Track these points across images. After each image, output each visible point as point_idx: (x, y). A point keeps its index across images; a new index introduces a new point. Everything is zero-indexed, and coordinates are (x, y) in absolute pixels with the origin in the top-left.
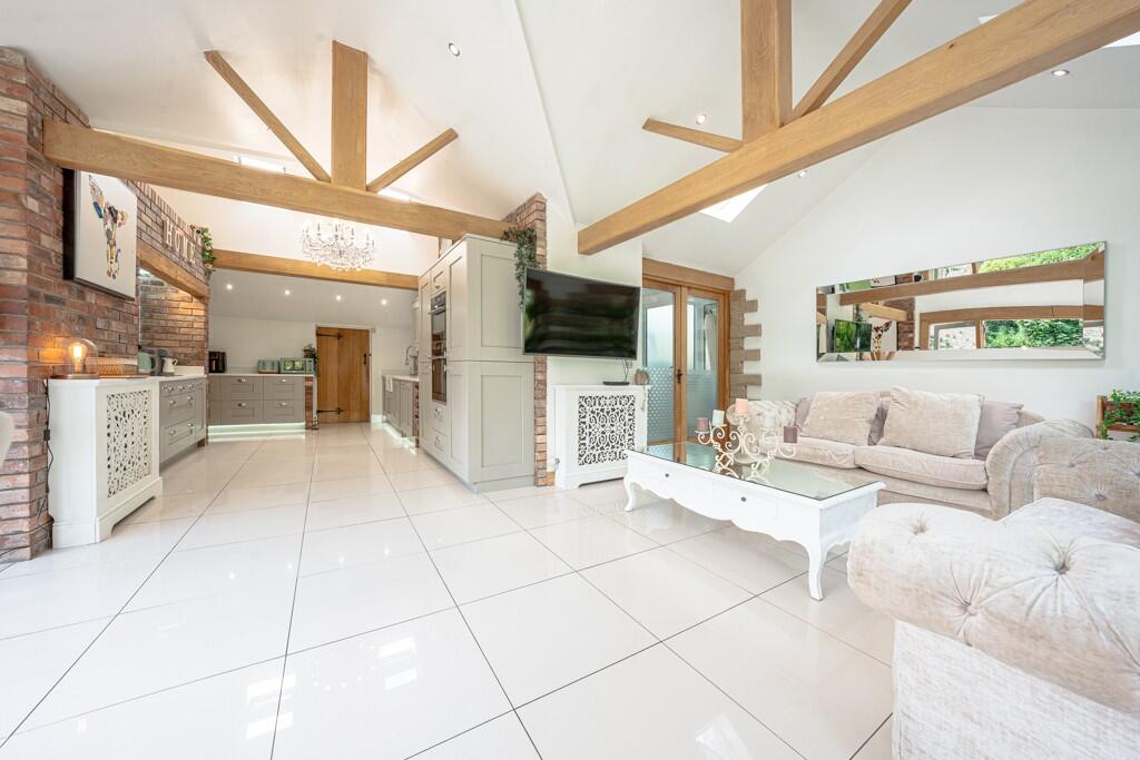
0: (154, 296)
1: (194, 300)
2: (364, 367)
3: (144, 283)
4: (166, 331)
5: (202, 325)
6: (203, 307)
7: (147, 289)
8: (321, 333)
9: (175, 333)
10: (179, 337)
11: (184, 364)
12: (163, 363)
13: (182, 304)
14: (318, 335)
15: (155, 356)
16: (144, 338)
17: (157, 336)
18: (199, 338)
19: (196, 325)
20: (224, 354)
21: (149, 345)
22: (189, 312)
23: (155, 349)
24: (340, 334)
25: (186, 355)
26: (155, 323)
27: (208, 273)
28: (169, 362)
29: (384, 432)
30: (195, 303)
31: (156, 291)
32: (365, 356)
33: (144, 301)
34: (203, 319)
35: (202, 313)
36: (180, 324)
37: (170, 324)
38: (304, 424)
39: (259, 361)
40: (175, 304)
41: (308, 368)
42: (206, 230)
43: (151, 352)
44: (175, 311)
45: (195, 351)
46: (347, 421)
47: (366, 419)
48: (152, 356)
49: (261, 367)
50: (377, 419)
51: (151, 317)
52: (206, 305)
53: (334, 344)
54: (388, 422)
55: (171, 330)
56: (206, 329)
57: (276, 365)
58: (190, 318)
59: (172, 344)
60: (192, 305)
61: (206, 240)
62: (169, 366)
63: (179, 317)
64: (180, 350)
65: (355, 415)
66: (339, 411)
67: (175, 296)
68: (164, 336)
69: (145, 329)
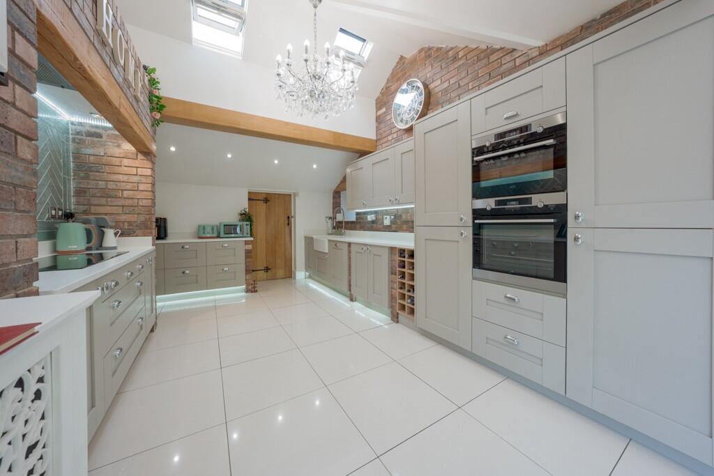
0: (90, 151)
1: (140, 156)
2: (287, 228)
3: (78, 133)
4: (107, 194)
5: (149, 187)
6: (150, 165)
7: (81, 142)
8: (252, 198)
9: (116, 197)
10: (121, 202)
11: (129, 235)
12: (102, 235)
13: (126, 162)
14: (249, 199)
15: (91, 227)
16: (78, 203)
17: (94, 201)
18: (145, 203)
19: (142, 187)
20: (165, 219)
21: (85, 212)
22: (134, 171)
23: (92, 217)
24: (267, 199)
25: (130, 223)
26: (92, 184)
27: (156, 123)
28: (110, 233)
29: (307, 286)
30: (141, 161)
31: (93, 145)
32: (288, 218)
33: (77, 156)
34: (150, 179)
35: (149, 172)
36: (123, 186)
37: (111, 185)
38: (244, 286)
39: (199, 226)
40: (116, 161)
41: (245, 231)
42: (154, 70)
43: (85, 222)
44: (117, 169)
45: (142, 218)
46: (274, 278)
47: (289, 275)
48: (88, 226)
49: (201, 233)
50: (301, 275)
51: (87, 177)
52: (153, 163)
53: (261, 208)
54: (310, 277)
55: (113, 194)
56: (153, 192)
57: (215, 230)
58: (135, 179)
59: (114, 210)
60: (137, 163)
61: (153, 82)
62: (110, 238)
63: (121, 178)
64: (123, 218)
65: (280, 273)
66: (267, 269)
67: (117, 152)
68: (103, 201)
69: (80, 192)
